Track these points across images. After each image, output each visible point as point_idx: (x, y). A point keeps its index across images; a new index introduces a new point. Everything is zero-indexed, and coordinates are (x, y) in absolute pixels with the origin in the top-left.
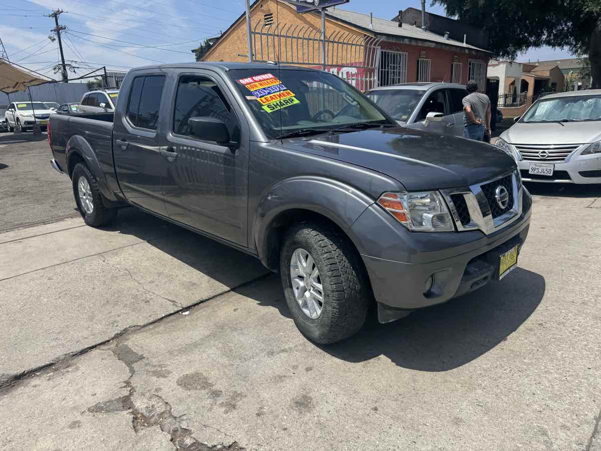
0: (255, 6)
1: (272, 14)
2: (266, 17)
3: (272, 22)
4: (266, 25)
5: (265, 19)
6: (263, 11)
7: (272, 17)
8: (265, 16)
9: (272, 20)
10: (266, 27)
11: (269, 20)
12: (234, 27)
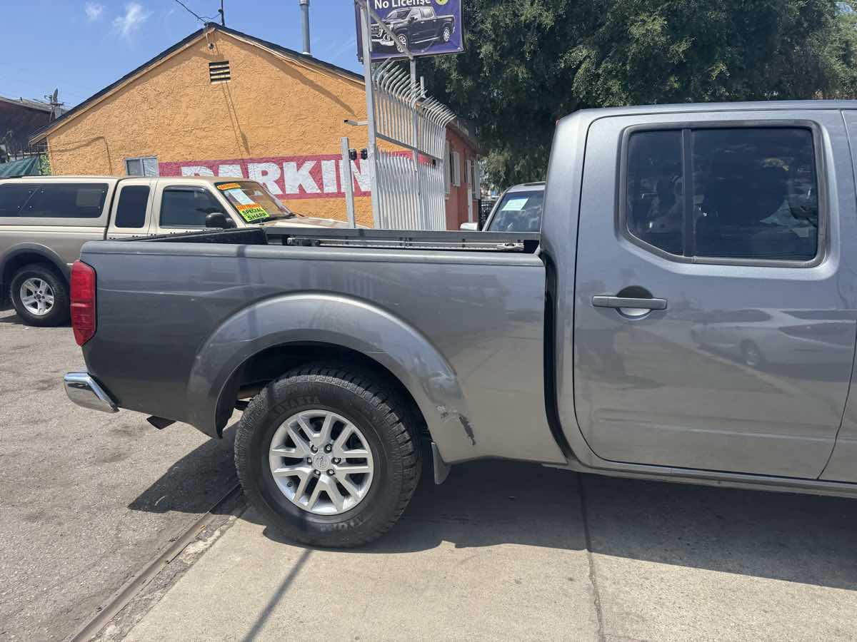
0: (187, 45)
1: (227, 62)
2: (211, 67)
3: (227, 76)
4: (212, 80)
5: (211, 70)
6: (206, 56)
7: (228, 68)
8: (210, 64)
9: (228, 73)
10: (213, 83)
11: (222, 71)
12: (131, 80)
